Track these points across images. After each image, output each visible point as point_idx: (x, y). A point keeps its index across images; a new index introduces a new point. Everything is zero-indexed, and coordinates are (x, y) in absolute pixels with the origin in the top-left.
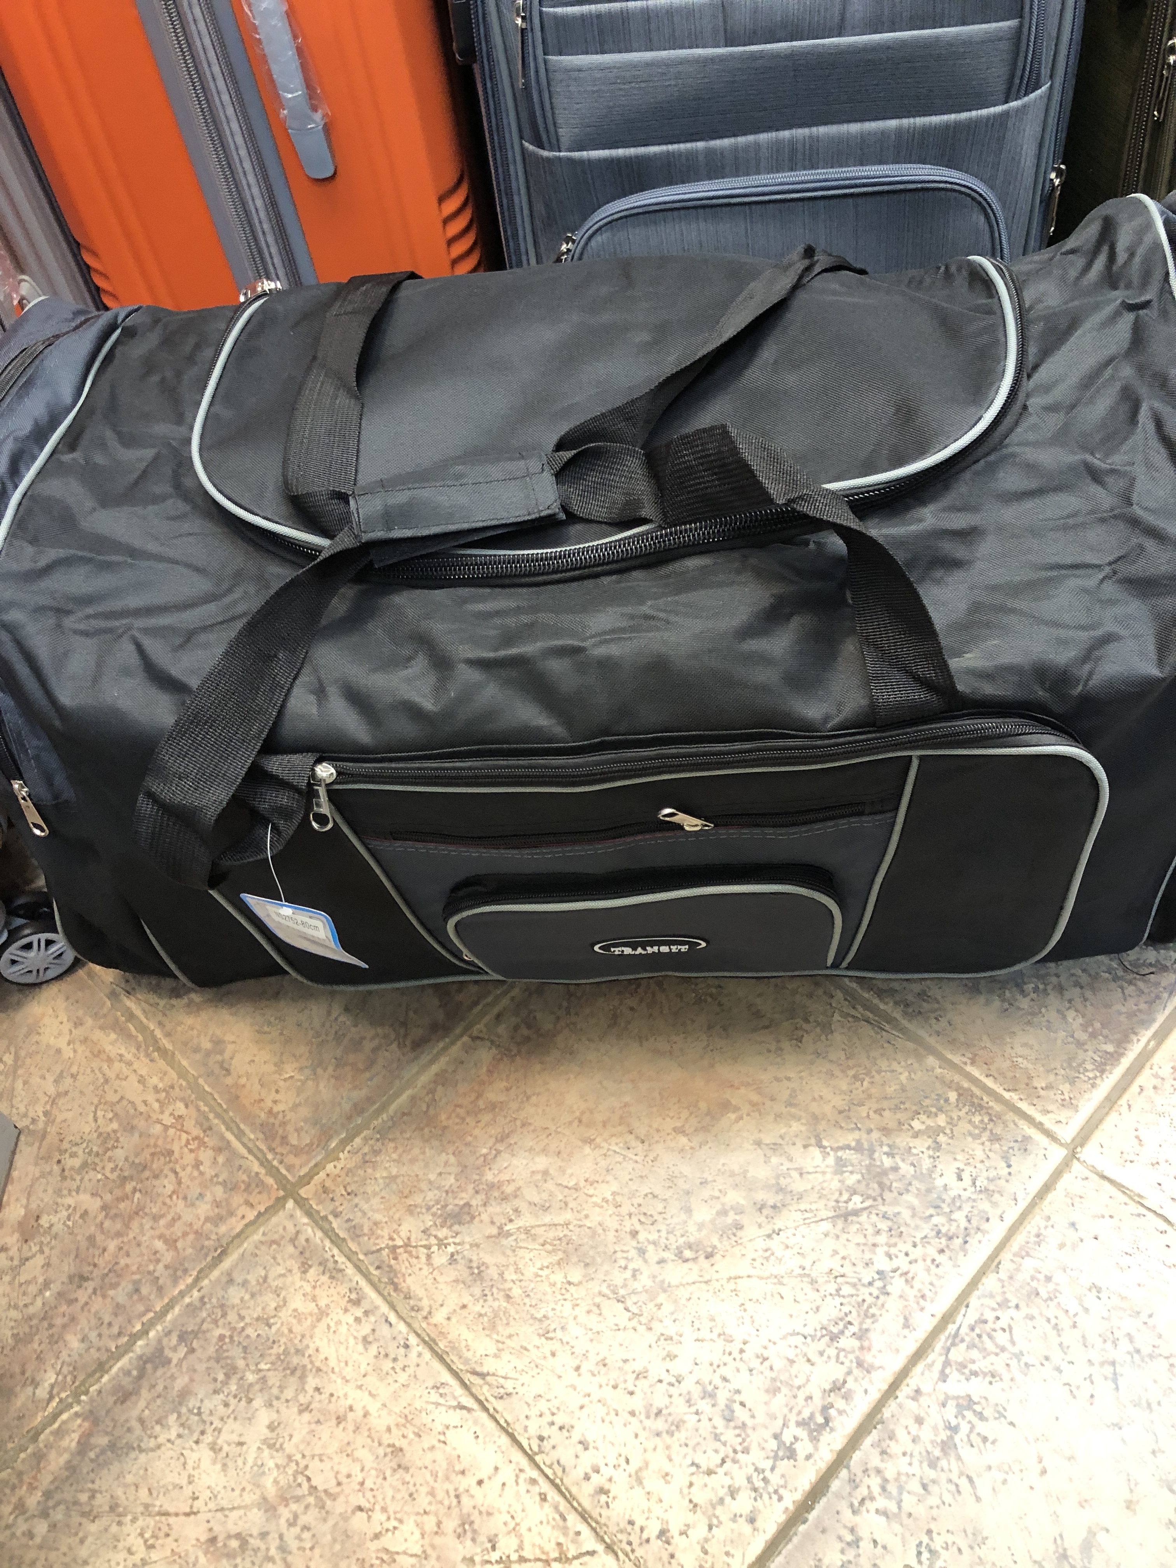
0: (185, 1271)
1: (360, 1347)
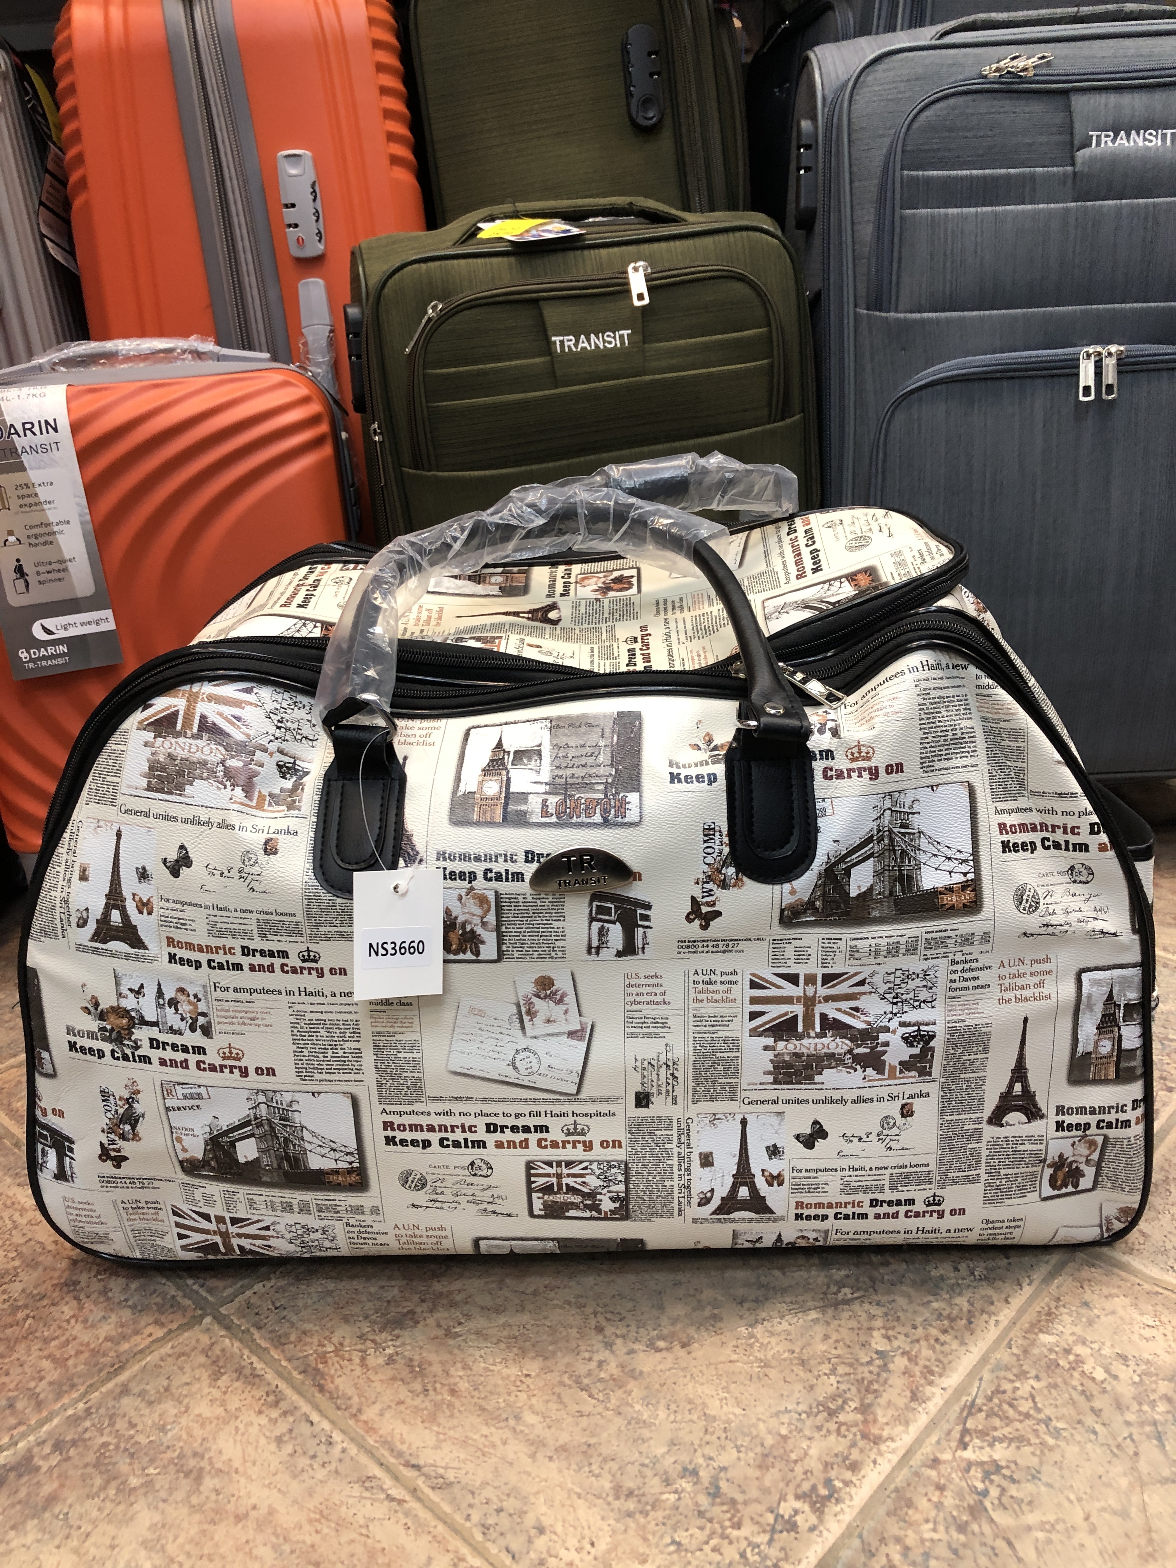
0: (73, 1386)
1: (273, 1447)
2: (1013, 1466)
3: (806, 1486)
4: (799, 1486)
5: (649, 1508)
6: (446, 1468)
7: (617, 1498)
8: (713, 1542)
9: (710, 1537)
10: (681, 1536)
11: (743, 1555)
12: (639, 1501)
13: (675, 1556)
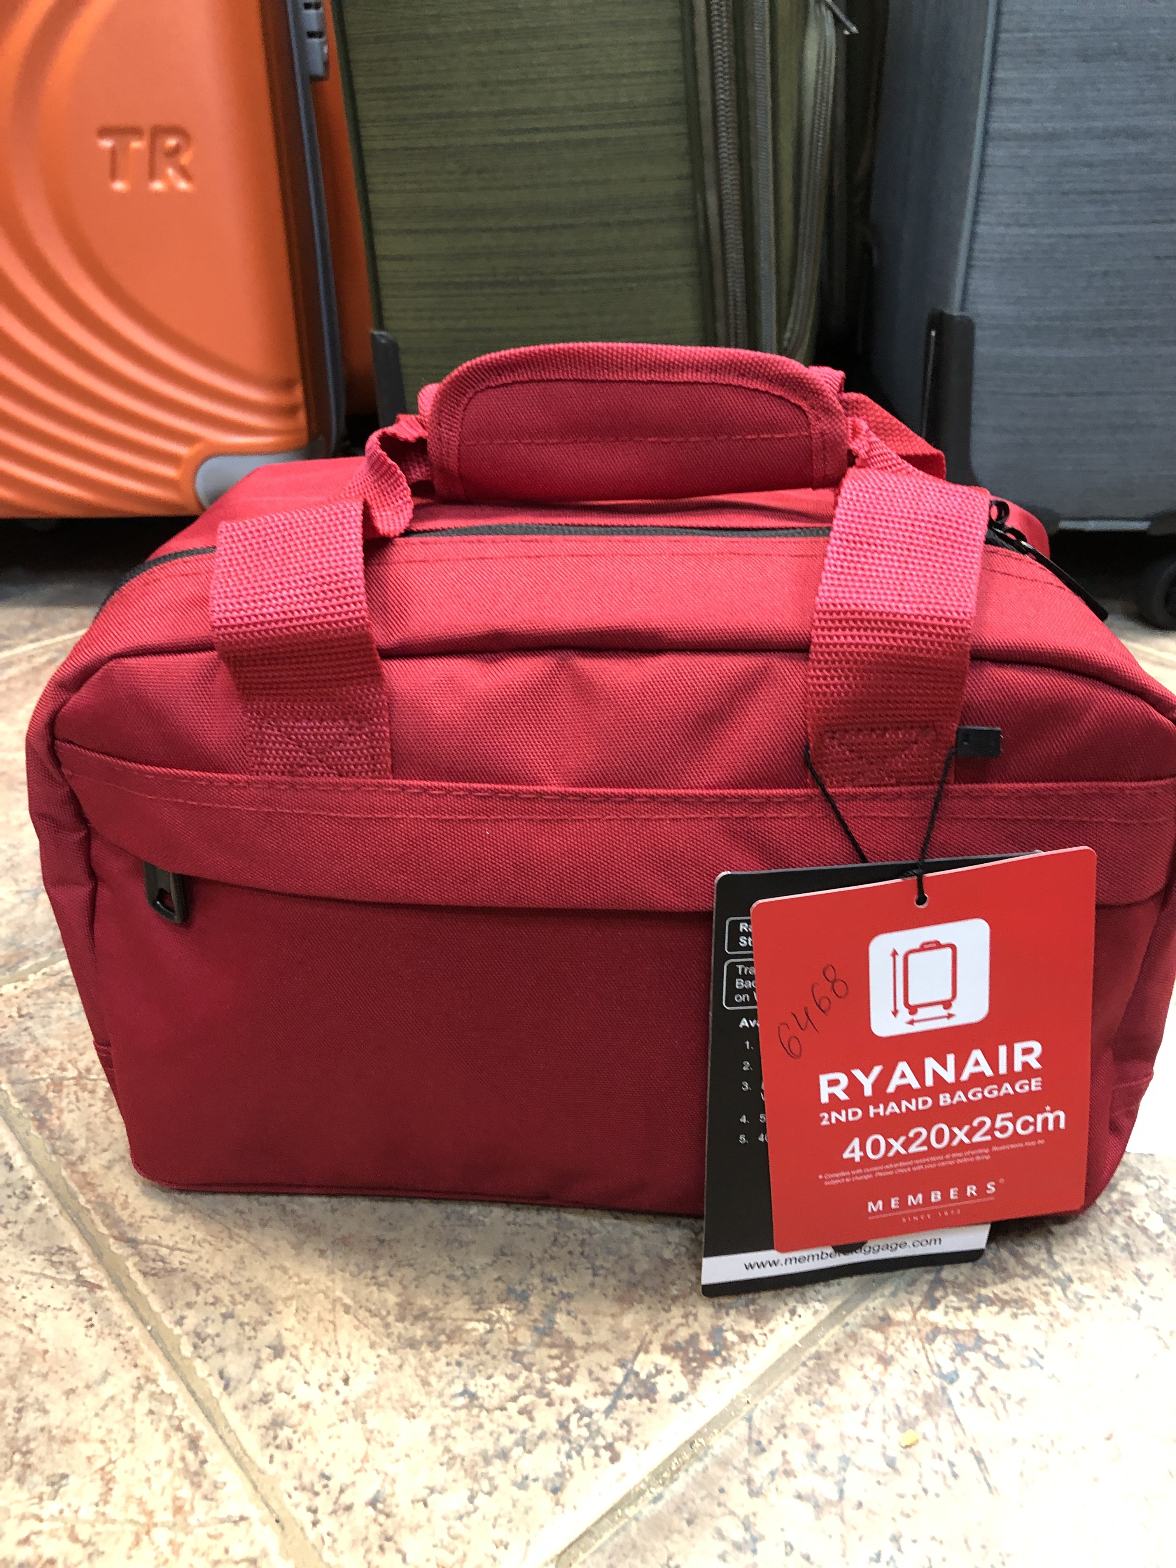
2: (1001, 1341)
3: (683, 1334)
4: (672, 1333)
5: (443, 1338)
6: (172, 1249)
7: (401, 1319)
8: (523, 1401)
9: (522, 1392)
10: (479, 1385)
11: (564, 1425)
12: (431, 1328)
13: (463, 1413)
